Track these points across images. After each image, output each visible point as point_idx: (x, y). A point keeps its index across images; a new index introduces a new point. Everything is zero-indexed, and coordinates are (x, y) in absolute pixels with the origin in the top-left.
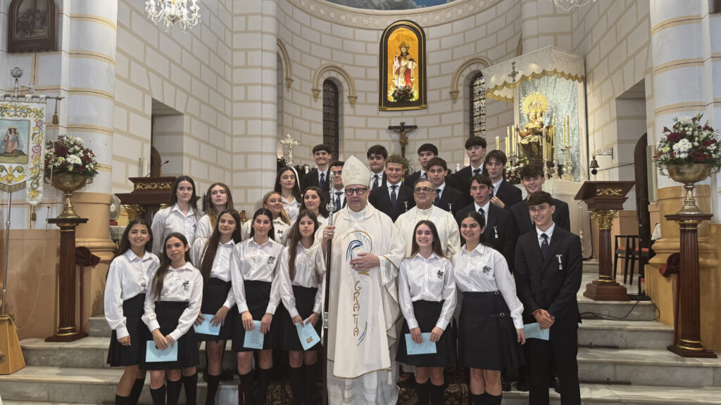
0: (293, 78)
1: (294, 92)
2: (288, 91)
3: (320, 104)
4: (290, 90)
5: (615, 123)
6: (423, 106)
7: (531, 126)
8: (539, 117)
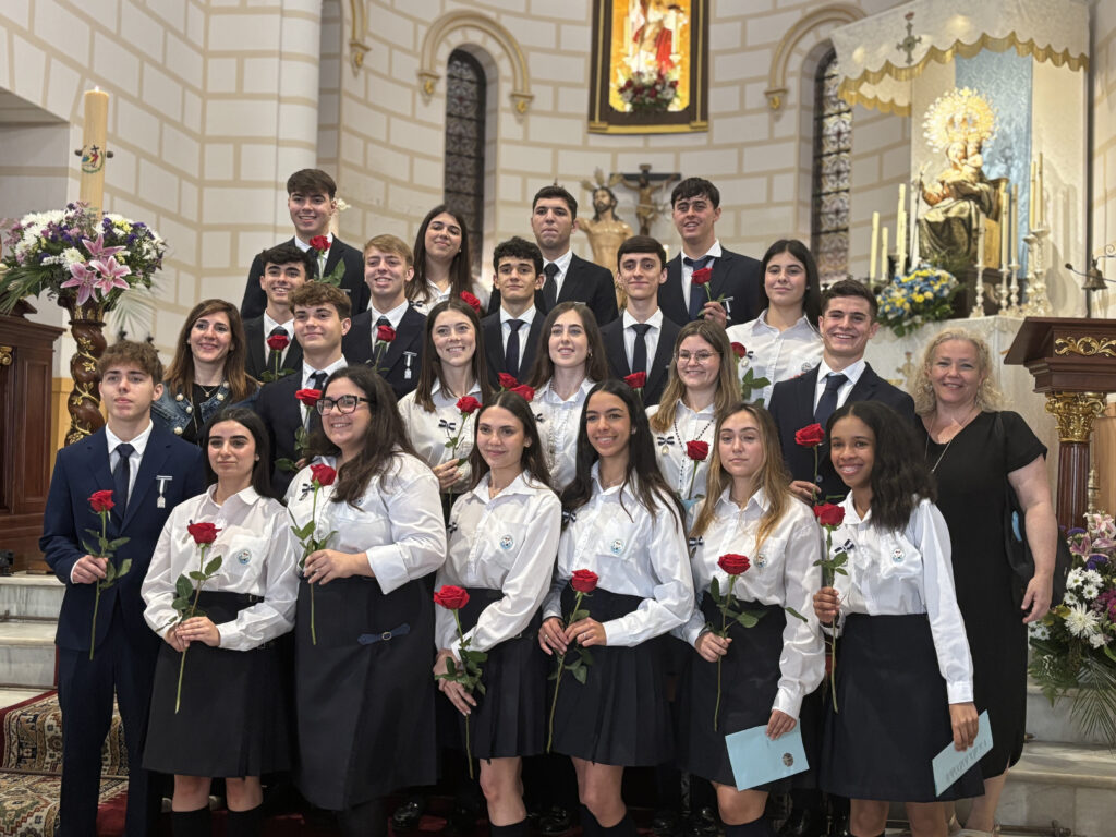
0: (369, 42)
1: (372, 78)
2: (356, 74)
3: (437, 111)
4: (362, 73)
6: (698, 123)
7: (953, 176)
8: (973, 154)
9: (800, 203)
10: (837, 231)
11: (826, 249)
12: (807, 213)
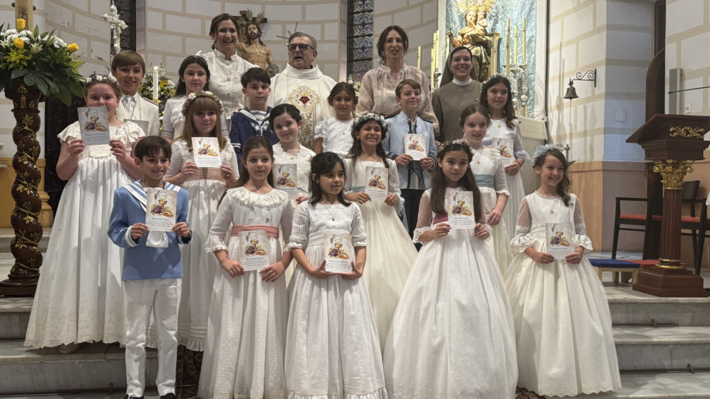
5: (604, 33)
7: (469, 31)
8: (482, 19)
9: (341, 41)
10: (363, 60)
11: (357, 71)
12: (345, 48)
